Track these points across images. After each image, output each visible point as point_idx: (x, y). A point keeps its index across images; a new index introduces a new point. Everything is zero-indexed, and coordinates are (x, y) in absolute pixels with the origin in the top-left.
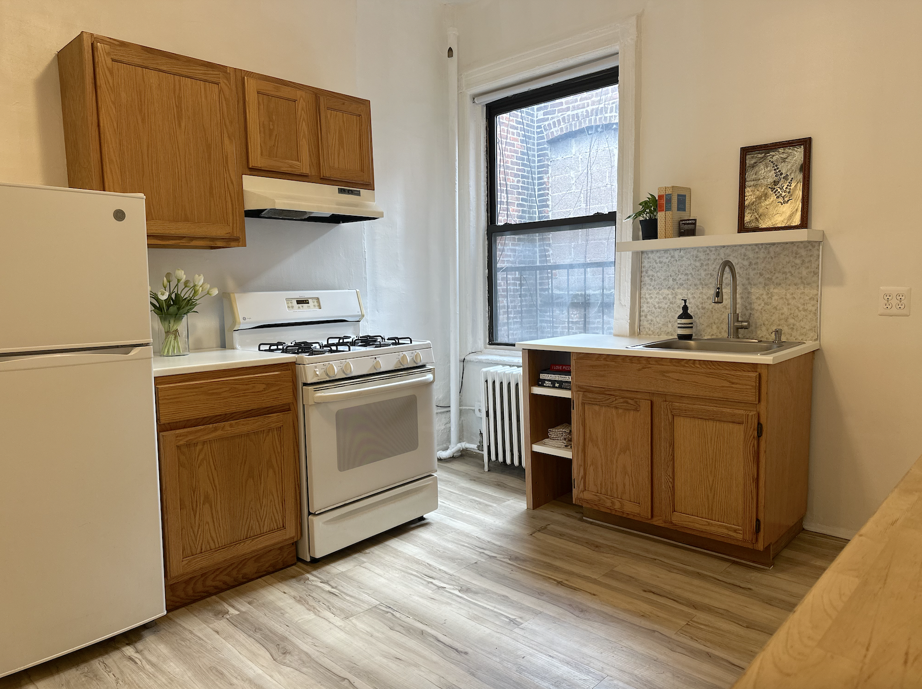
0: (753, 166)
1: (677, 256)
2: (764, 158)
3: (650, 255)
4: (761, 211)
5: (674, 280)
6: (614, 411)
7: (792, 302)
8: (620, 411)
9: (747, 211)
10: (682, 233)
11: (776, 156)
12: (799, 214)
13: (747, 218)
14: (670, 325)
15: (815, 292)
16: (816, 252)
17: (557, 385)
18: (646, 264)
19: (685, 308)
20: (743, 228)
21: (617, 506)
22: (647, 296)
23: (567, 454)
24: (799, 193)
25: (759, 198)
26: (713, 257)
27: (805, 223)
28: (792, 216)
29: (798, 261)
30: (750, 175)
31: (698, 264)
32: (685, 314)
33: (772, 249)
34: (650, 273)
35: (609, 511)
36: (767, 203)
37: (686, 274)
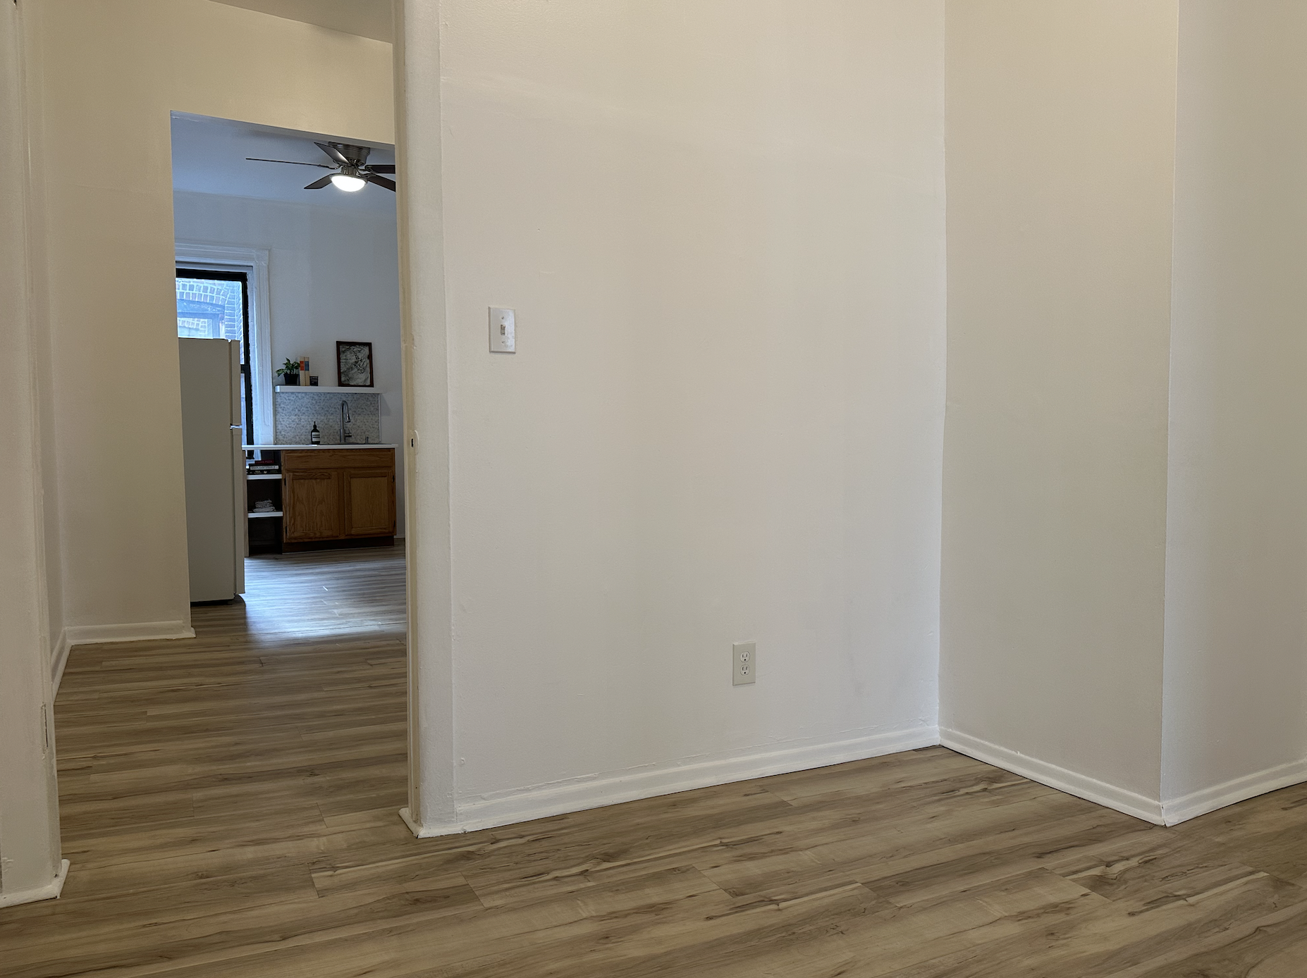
0: (344, 352)
1: (300, 397)
2: (349, 349)
3: (281, 395)
4: (350, 376)
5: (299, 410)
6: (314, 481)
7: (368, 424)
8: (318, 480)
9: (342, 375)
10: (311, 384)
11: (356, 349)
12: (369, 379)
13: (343, 379)
14: (297, 437)
15: (377, 418)
16: (376, 400)
17: (265, 472)
18: (279, 400)
19: (315, 426)
20: (341, 384)
21: (312, 535)
22: (281, 420)
23: (279, 514)
24: (368, 369)
25: (348, 369)
26: (323, 398)
27: (372, 385)
28: (366, 380)
29: (369, 403)
30: (343, 357)
31: (314, 402)
32: (315, 429)
33: (355, 396)
34: (282, 405)
35: (310, 540)
36: (353, 372)
37: (307, 407)
